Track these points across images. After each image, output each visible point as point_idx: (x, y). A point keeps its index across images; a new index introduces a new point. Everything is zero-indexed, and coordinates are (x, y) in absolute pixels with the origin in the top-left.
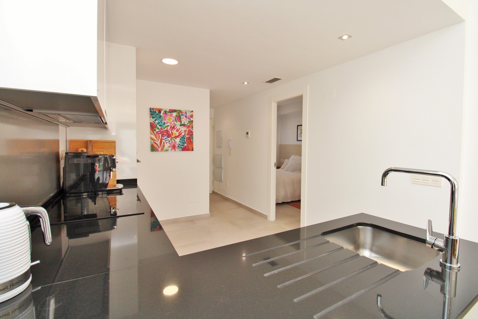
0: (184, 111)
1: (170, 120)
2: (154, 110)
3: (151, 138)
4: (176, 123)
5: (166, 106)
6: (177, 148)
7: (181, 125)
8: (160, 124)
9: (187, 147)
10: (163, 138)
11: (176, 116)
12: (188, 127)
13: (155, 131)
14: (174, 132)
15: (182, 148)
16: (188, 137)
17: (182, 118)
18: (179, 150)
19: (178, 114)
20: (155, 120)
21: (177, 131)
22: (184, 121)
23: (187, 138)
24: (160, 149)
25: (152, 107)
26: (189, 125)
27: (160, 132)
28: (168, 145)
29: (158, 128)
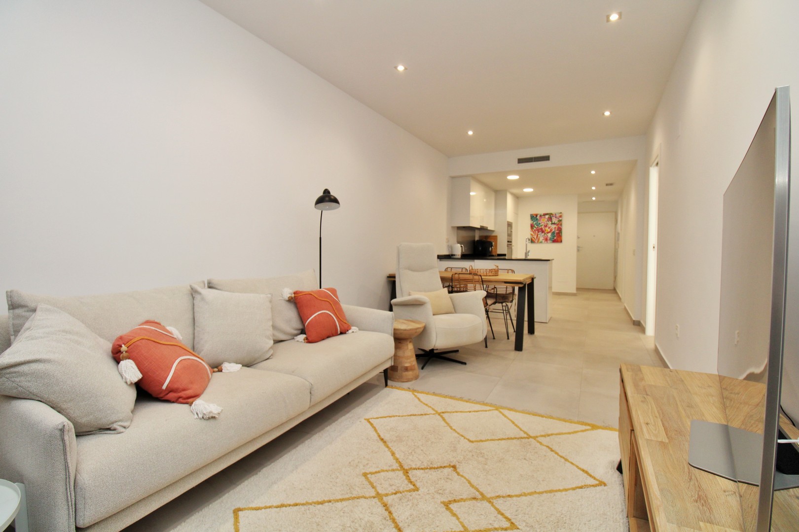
0: (554, 213)
1: (543, 221)
2: (533, 215)
3: (531, 235)
4: (548, 222)
5: (540, 211)
6: (549, 240)
7: (552, 224)
8: (537, 224)
9: (556, 240)
10: (539, 234)
11: (549, 218)
12: (558, 225)
13: (533, 229)
14: (547, 229)
15: (552, 240)
16: (557, 232)
17: (552, 219)
18: (550, 242)
19: (550, 216)
20: (533, 222)
22: (555, 220)
24: (536, 241)
25: (531, 214)
26: (558, 223)
27: (536, 230)
28: (542, 238)
29: (535, 227)
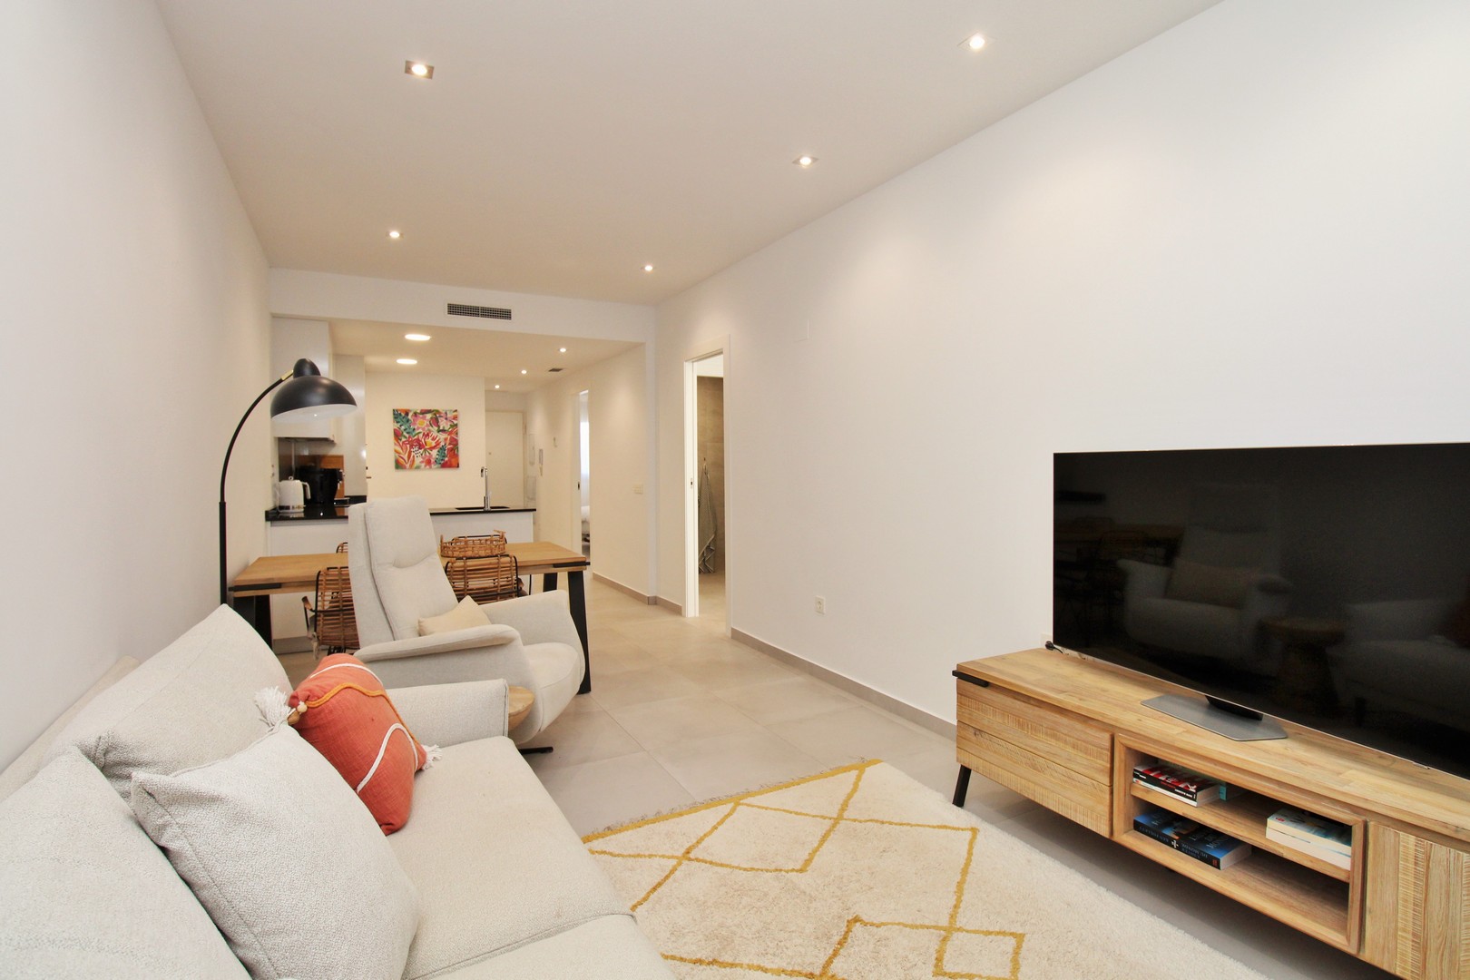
0: (443, 411)
1: (422, 425)
2: (399, 412)
3: (396, 451)
4: (430, 428)
5: (415, 405)
6: (434, 463)
7: (439, 431)
8: (407, 431)
9: (449, 463)
10: (412, 450)
11: (431, 418)
12: (450, 433)
13: (401, 440)
14: (429, 440)
15: (440, 464)
16: (451, 448)
17: (440, 421)
18: (436, 466)
19: (434, 416)
20: (401, 426)
21: (433, 439)
22: (444, 424)
23: (448, 449)
24: (408, 466)
25: (395, 408)
26: (452, 431)
27: (407, 442)
28: (420, 459)
29: (405, 437)
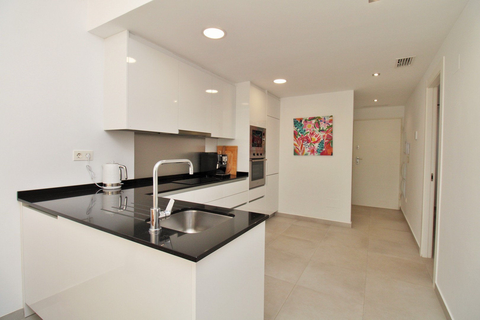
0: (323, 117)
1: (309, 127)
2: (297, 120)
3: (295, 145)
4: (315, 129)
5: (306, 115)
6: (316, 152)
7: (320, 131)
8: (301, 132)
9: (325, 152)
10: (303, 143)
11: (315, 123)
12: (327, 132)
13: (297, 137)
14: (314, 137)
15: (320, 152)
16: (327, 142)
17: (320, 124)
18: (317, 154)
19: (317, 121)
20: (297, 129)
22: (323, 126)
23: (325, 143)
24: (300, 153)
25: (295, 118)
26: (328, 130)
27: (301, 139)
28: (308, 149)
29: (300, 135)
